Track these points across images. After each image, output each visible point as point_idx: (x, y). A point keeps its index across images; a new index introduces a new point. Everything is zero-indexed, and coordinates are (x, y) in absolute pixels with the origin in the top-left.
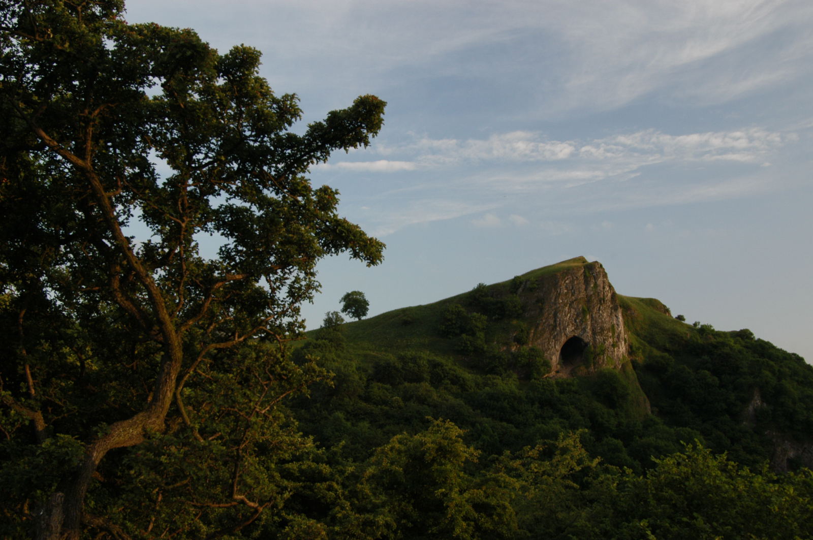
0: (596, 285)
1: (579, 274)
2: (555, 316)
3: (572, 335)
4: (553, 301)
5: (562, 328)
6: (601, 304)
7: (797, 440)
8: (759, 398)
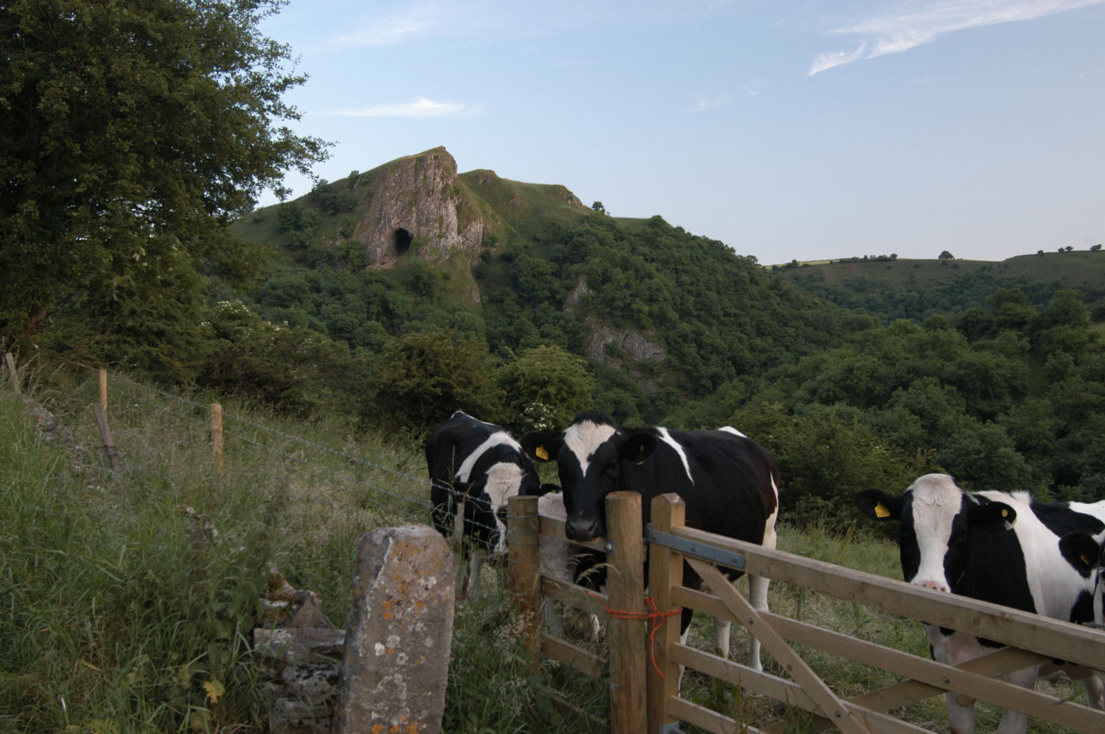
0: (425, 177)
1: (409, 167)
2: (381, 210)
3: (397, 227)
4: (380, 194)
5: (387, 220)
6: (429, 196)
7: (617, 326)
8: (585, 285)
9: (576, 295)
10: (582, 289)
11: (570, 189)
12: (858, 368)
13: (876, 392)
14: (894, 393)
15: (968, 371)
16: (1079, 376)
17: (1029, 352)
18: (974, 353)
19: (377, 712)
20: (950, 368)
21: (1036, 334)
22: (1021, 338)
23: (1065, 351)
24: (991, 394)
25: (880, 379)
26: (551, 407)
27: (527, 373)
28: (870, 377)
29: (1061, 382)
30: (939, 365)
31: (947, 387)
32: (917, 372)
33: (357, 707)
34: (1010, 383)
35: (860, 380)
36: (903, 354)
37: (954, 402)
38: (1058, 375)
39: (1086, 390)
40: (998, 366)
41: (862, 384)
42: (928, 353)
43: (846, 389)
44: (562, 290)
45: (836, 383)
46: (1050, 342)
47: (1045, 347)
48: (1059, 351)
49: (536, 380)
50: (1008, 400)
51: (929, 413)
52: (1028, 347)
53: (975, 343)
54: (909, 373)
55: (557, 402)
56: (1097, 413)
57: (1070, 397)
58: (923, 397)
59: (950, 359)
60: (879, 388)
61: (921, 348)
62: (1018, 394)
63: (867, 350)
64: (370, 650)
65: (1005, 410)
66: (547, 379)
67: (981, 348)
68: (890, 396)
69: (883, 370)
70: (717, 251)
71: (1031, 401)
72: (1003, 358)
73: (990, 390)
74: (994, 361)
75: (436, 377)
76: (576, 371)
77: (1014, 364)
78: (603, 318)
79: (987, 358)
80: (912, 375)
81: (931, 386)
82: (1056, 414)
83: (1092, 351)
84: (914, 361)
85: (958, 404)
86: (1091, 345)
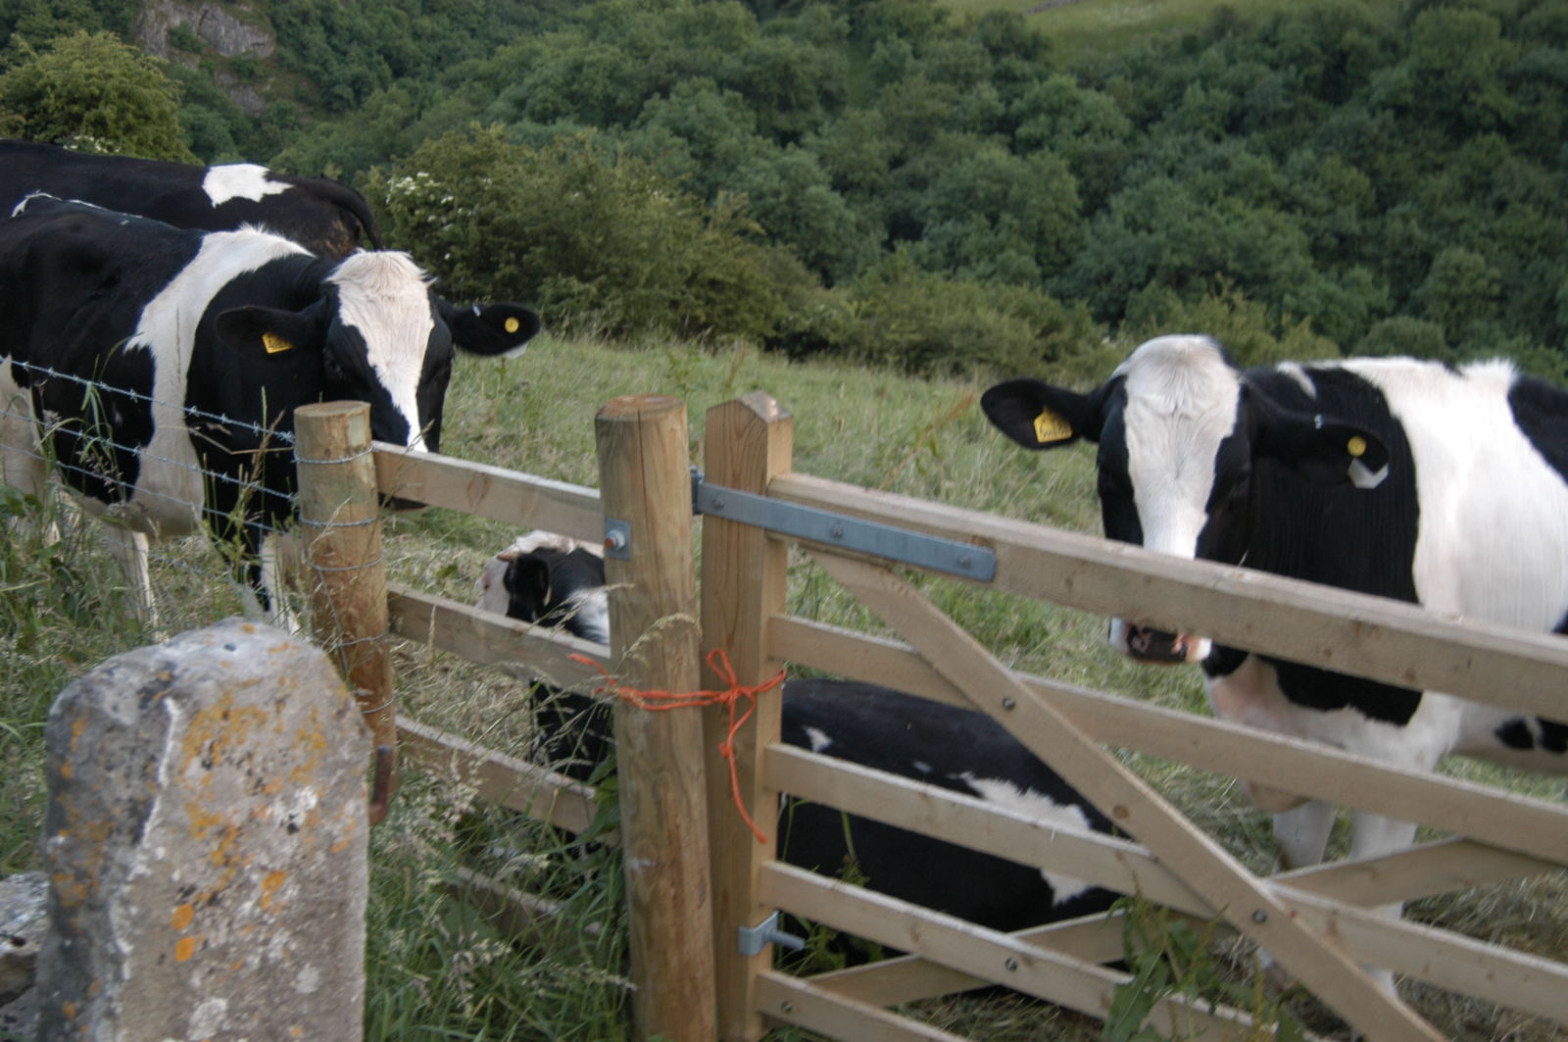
12: (591, 65)
13: (619, 102)
14: (647, 104)
15: (758, 68)
16: (922, 74)
17: (850, 36)
18: (767, 40)
20: (731, 63)
21: (857, 9)
22: (835, 15)
23: (900, 35)
24: (794, 102)
25: (624, 82)
27: (59, 83)
28: (610, 77)
29: (896, 84)
30: (715, 58)
31: (728, 93)
32: (682, 70)
34: (820, 86)
35: (594, 83)
36: (659, 41)
37: (738, 116)
38: (890, 73)
39: (933, 96)
40: (804, 60)
41: (598, 90)
42: (699, 39)
43: (572, 97)
45: (556, 89)
46: (879, 22)
47: (872, 29)
48: (892, 37)
50: (818, 111)
51: (701, 133)
52: (846, 28)
53: (769, 23)
54: (669, 71)
56: (947, 131)
57: (909, 107)
58: (692, 109)
59: (731, 49)
60: (623, 96)
61: (687, 31)
62: (832, 102)
63: (604, 35)
65: (815, 127)
67: (777, 31)
68: (641, 108)
69: (629, 67)
71: (852, 113)
72: (810, 48)
73: (792, 95)
74: (798, 51)
77: (827, 56)
79: (786, 47)
80: (674, 74)
81: (704, 92)
82: (889, 132)
83: (941, 36)
84: (677, 52)
85: (744, 120)
86: (939, 28)
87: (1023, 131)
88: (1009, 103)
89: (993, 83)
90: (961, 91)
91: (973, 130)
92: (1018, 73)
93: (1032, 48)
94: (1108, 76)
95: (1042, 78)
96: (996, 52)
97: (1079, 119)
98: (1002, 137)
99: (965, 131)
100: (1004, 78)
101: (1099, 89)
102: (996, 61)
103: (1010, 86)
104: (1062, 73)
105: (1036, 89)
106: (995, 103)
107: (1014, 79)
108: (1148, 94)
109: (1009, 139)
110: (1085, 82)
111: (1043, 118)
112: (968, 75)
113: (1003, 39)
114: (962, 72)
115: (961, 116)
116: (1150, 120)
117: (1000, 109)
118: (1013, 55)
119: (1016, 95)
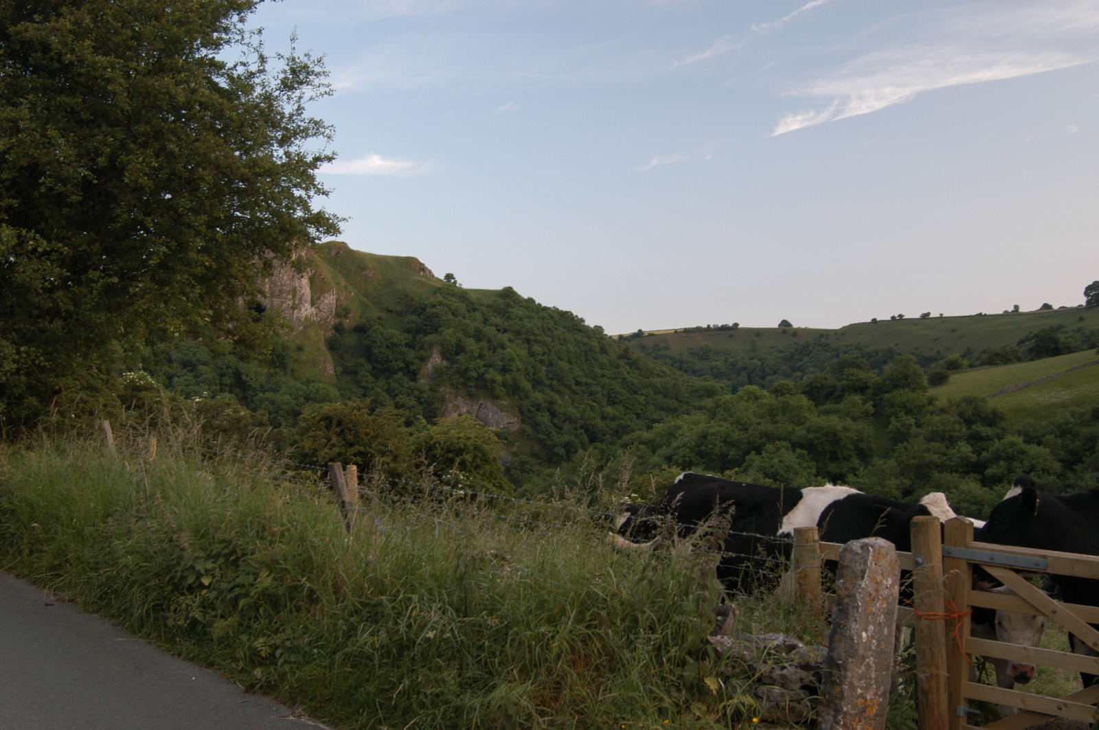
7: (471, 396)
8: (439, 356)
9: (429, 366)
10: (436, 360)
11: (422, 261)
12: (713, 434)
13: (730, 457)
14: (747, 458)
15: (817, 435)
16: (921, 437)
17: (874, 414)
18: (823, 417)
19: (861, 688)
20: (800, 432)
21: (878, 398)
22: (864, 402)
23: (906, 413)
24: (840, 456)
25: (732, 444)
26: (467, 474)
27: (442, 442)
28: (723, 442)
29: (905, 444)
30: (790, 429)
31: (798, 450)
32: (770, 437)
33: (851, 684)
34: (857, 446)
35: (715, 445)
36: (754, 419)
37: (805, 465)
38: (901, 437)
39: (929, 450)
40: (845, 429)
41: (717, 449)
42: (778, 418)
43: (701, 454)
44: (416, 361)
45: (691, 449)
46: (892, 406)
47: (888, 410)
48: (902, 414)
49: (452, 448)
50: (856, 461)
51: (782, 476)
52: (871, 410)
53: (822, 408)
54: (761, 438)
55: (472, 469)
56: (939, 472)
57: (914, 458)
58: (776, 460)
59: (799, 424)
60: (733, 453)
61: (772, 413)
62: (864, 455)
63: (719, 416)
64: (860, 637)
65: (854, 471)
66: (463, 447)
67: (827, 412)
68: (744, 460)
69: (736, 435)
70: (567, 322)
71: (878, 462)
72: (849, 422)
73: (839, 453)
74: (842, 424)
75: (357, 446)
76: (490, 439)
77: (860, 427)
78: (457, 388)
79: (835, 422)
80: (764, 439)
81: (783, 450)
82: (902, 474)
83: (932, 413)
84: (767, 426)
85: (809, 467)
86: (931, 408)
87: (990, 471)
88: (979, 454)
89: (969, 443)
90: (947, 448)
91: (956, 471)
92: (984, 434)
93: (993, 419)
94: (1043, 436)
95: (1000, 438)
96: (969, 422)
97: (1026, 463)
98: (976, 475)
99: (951, 473)
100: (974, 438)
101: (1039, 444)
102: (969, 428)
103: (980, 444)
104: (1013, 435)
105: (997, 444)
106: (971, 454)
107: (982, 439)
108: (1072, 446)
109: (980, 477)
110: (1028, 441)
111: (1002, 463)
112: (951, 437)
113: (973, 414)
114: (947, 435)
115: (948, 462)
116: (1074, 463)
117: (974, 458)
118: (979, 424)
119: (984, 449)
